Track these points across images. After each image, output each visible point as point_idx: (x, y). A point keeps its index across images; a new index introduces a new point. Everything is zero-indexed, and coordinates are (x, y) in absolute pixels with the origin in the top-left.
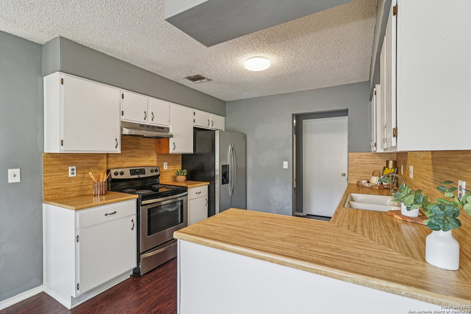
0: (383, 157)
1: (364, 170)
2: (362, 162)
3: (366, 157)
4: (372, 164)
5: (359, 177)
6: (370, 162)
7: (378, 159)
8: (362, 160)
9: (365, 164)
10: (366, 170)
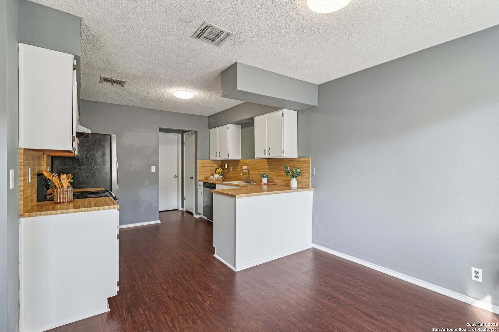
0: (215, 163)
1: (206, 171)
2: (206, 166)
3: (208, 163)
4: (210, 167)
5: (204, 175)
6: (209, 166)
7: (213, 164)
8: (205, 164)
9: (207, 167)
10: (208, 171)
